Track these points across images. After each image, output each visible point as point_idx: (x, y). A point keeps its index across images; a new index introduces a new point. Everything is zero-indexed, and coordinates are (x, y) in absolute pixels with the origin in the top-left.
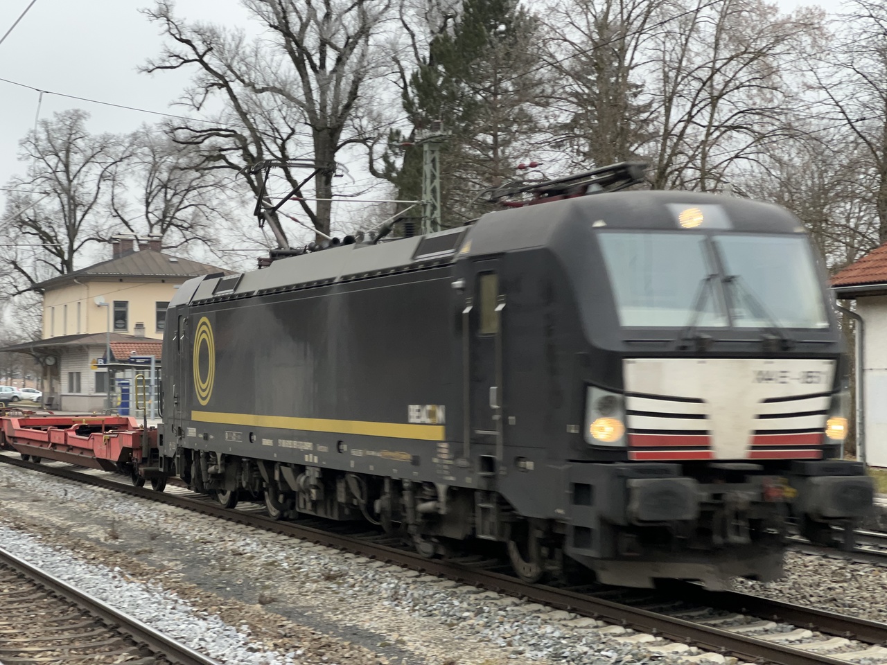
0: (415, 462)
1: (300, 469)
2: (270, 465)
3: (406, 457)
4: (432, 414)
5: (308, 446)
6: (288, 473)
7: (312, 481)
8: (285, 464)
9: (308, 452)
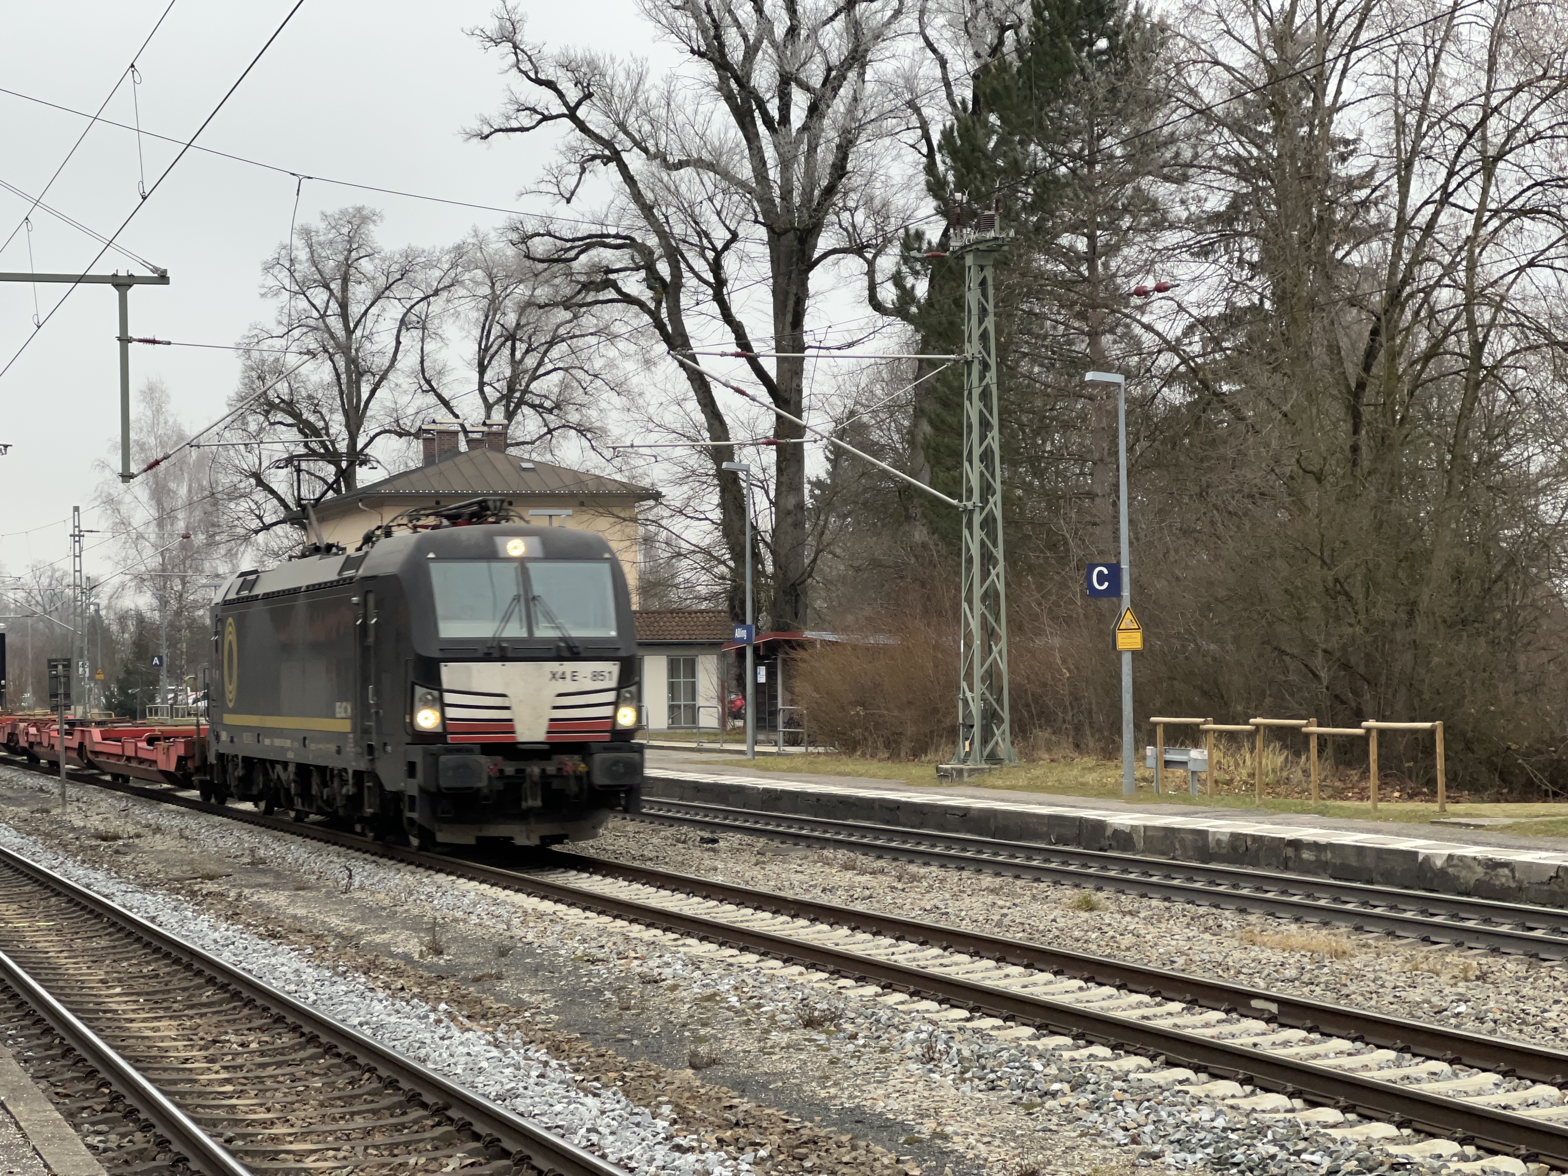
0: (339, 752)
1: (285, 765)
2: (273, 763)
3: (333, 748)
4: (346, 711)
5: (288, 743)
6: (279, 768)
7: (292, 777)
8: (278, 762)
9: (288, 749)
